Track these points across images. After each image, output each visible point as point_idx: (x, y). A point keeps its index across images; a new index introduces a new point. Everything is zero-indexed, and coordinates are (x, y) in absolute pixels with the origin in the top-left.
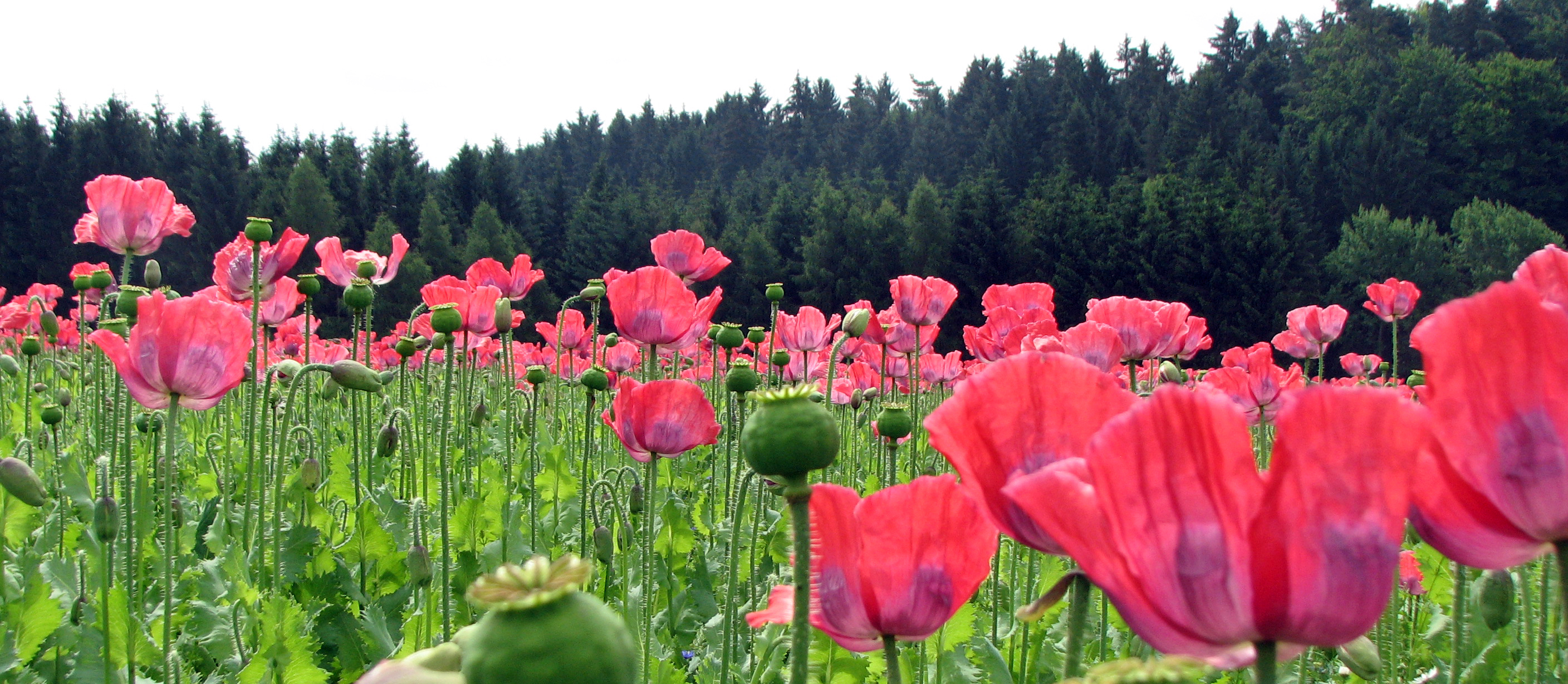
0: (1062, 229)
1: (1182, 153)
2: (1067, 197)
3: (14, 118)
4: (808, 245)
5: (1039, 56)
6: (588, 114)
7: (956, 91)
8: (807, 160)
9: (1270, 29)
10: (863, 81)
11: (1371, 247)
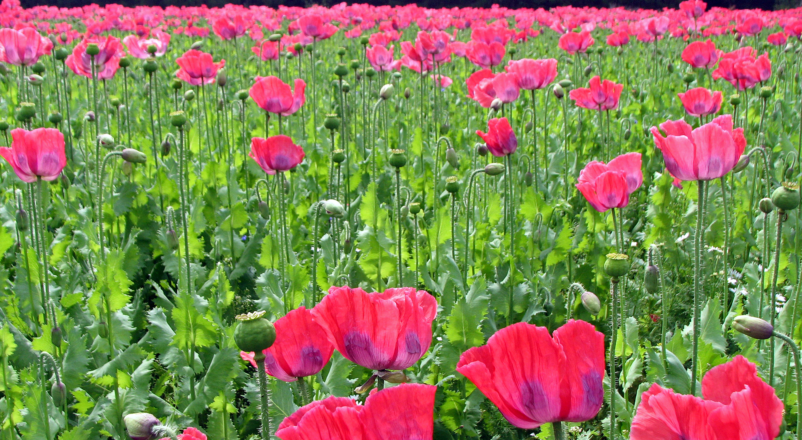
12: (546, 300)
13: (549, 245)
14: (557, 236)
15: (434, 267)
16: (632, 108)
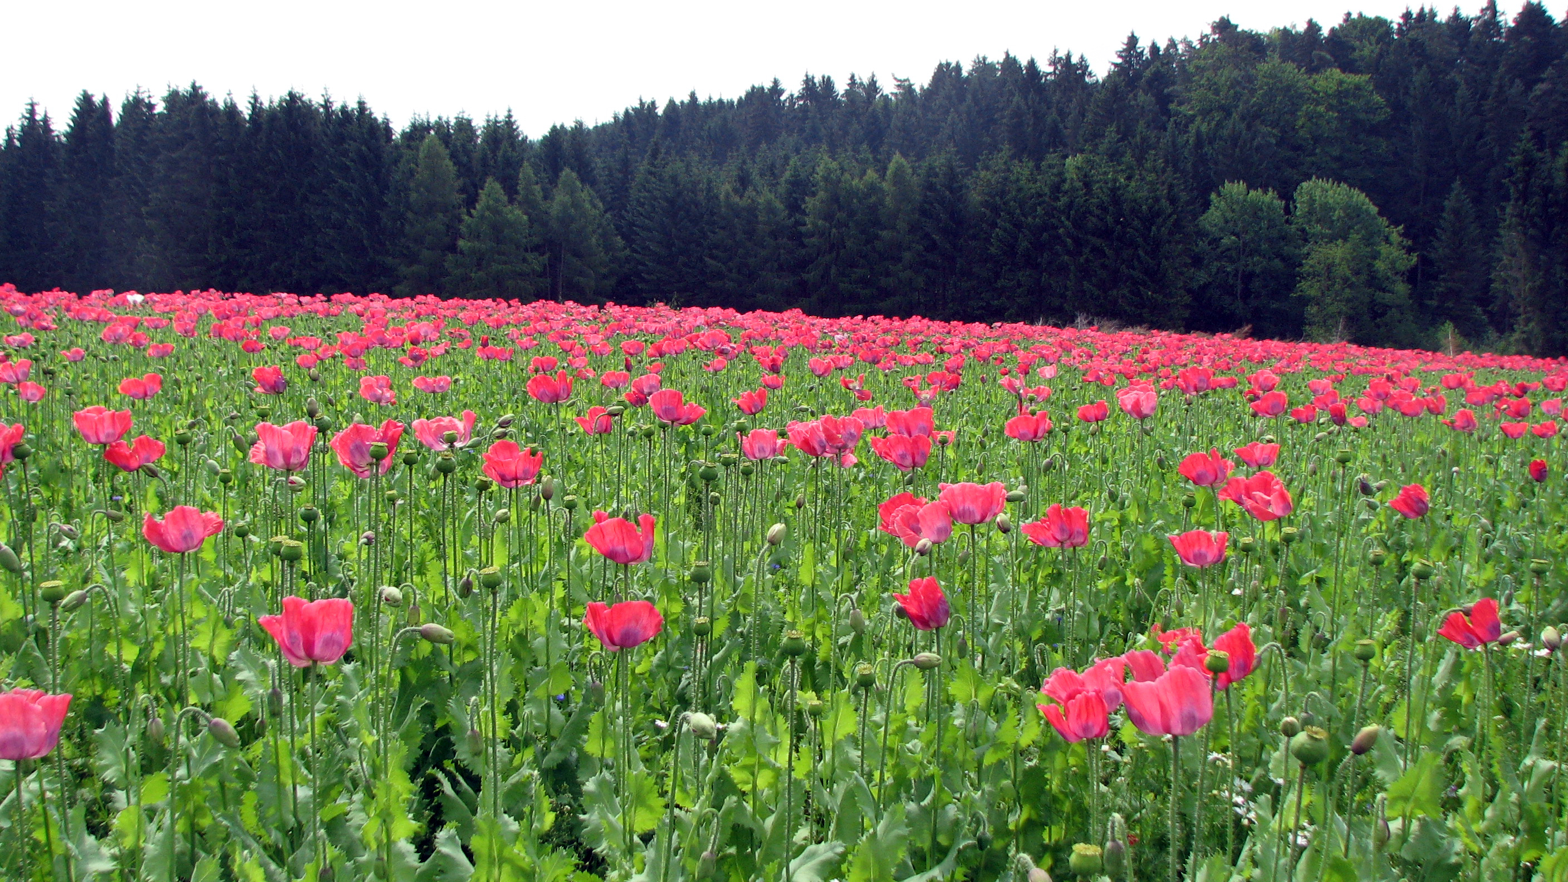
0: (1002, 194)
1: (1096, 136)
2: (1009, 170)
3: (221, 106)
4: (811, 203)
5: (988, 61)
6: (647, 100)
7: (926, 86)
8: (814, 138)
9: (1162, 45)
10: (856, 77)
11: (1233, 211)
12: (981, 828)
13: (987, 739)
14: (999, 727)
15: (828, 772)
16: (1106, 516)
